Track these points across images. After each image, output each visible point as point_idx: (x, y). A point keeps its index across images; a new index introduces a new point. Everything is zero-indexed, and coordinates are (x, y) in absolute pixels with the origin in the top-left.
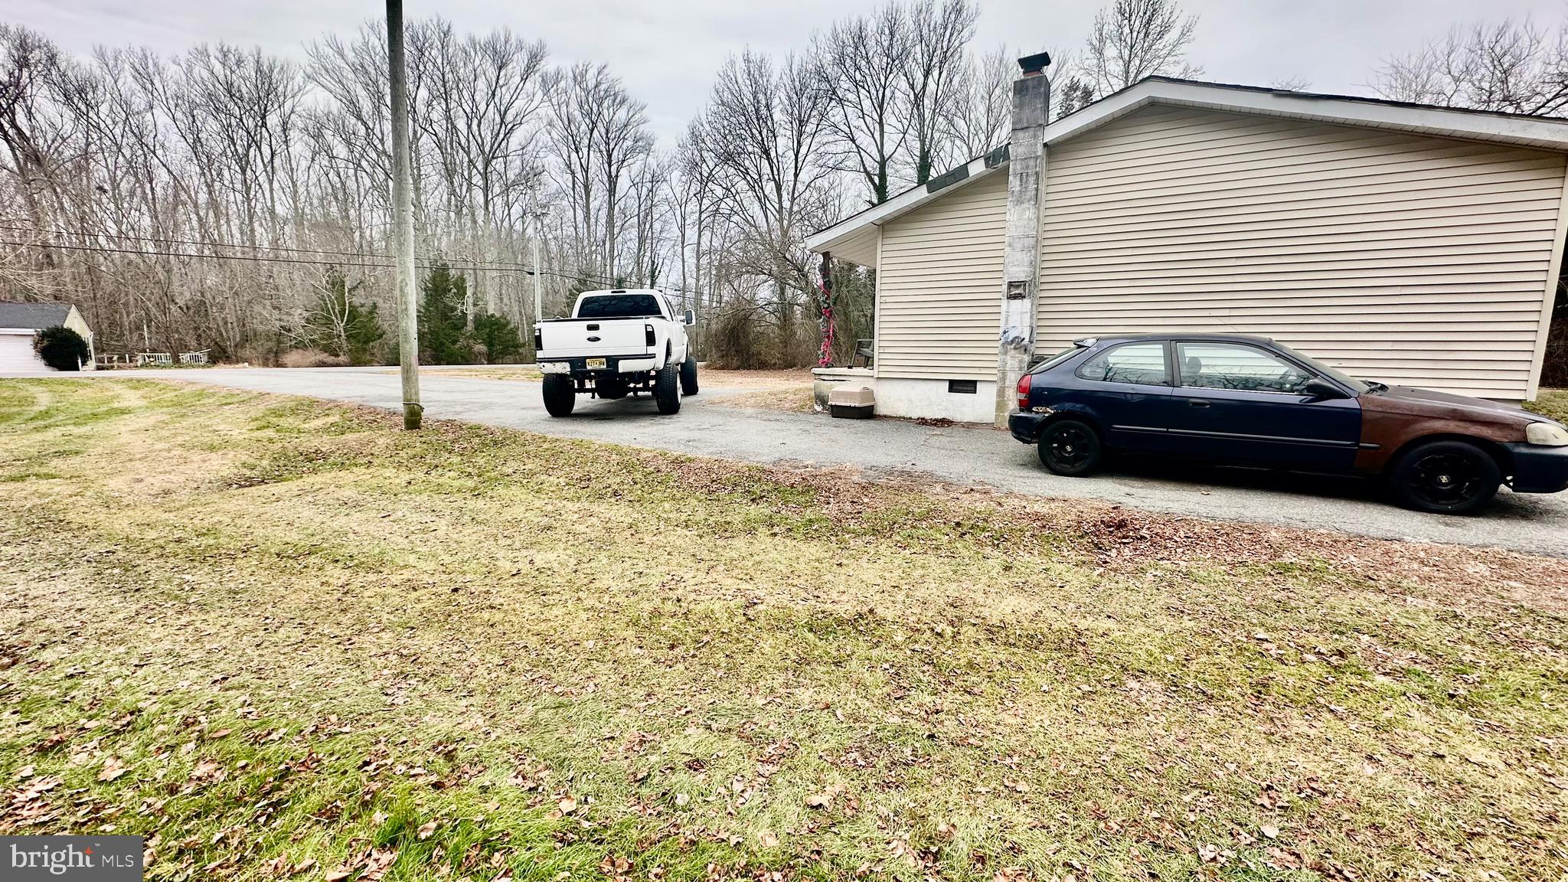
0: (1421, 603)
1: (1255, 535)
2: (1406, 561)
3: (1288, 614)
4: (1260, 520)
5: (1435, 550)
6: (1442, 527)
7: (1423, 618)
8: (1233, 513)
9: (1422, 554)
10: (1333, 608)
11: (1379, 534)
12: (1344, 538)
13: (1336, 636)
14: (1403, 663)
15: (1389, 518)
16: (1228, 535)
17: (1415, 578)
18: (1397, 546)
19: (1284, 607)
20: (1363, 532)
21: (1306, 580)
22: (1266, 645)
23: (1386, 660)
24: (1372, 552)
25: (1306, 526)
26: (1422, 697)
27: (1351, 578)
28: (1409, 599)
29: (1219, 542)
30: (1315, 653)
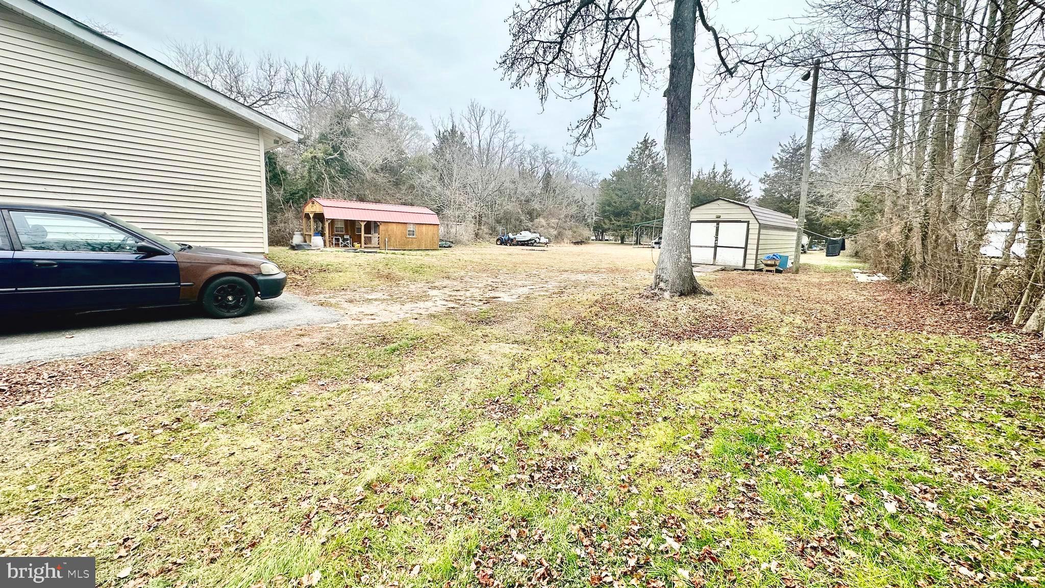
0: (224, 371)
1: (115, 359)
2: (216, 349)
3: (143, 408)
4: (119, 348)
5: (230, 339)
6: (233, 325)
7: (225, 379)
8: (96, 347)
9: (224, 343)
10: (174, 392)
11: (200, 337)
12: (180, 345)
13: (177, 409)
14: (216, 410)
15: (206, 326)
16: (91, 365)
17: (221, 358)
18: (210, 342)
19: (138, 404)
20: (191, 338)
21: (155, 380)
22: (125, 437)
23: (205, 412)
24: (197, 349)
25: (154, 343)
26: (225, 425)
27: (185, 369)
28: (218, 370)
29: (84, 372)
30: (162, 427)
